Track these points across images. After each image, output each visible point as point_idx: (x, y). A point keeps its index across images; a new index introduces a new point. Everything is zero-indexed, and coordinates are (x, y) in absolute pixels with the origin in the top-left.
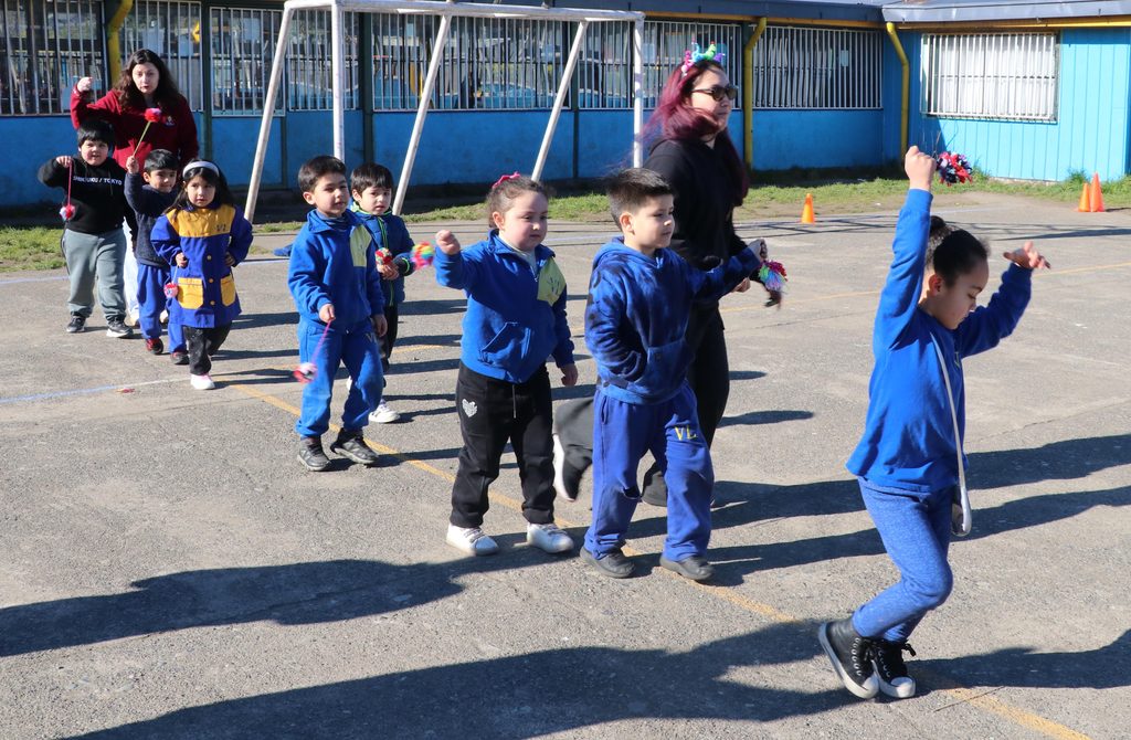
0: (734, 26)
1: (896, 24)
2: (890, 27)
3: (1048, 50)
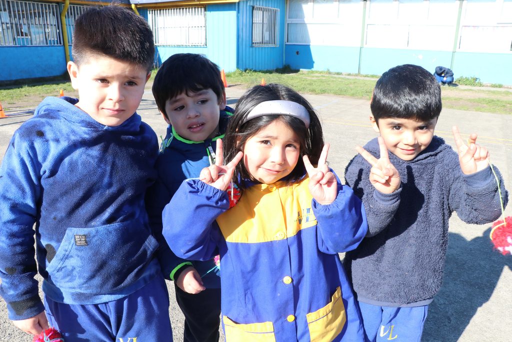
0: (54, 4)
1: (136, 5)
2: (133, 6)
3: (201, 14)
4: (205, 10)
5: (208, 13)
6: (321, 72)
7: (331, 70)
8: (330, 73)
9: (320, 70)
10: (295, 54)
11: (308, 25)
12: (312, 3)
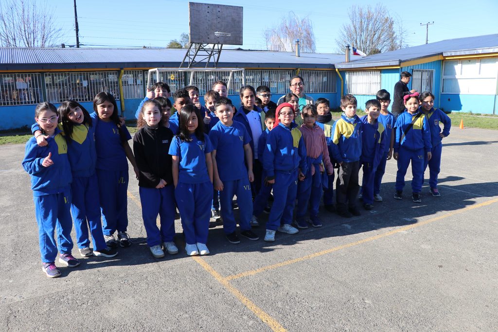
0: (291, 71)
2: (337, 70)
3: (378, 75)
4: (381, 73)
5: (383, 75)
6: (465, 114)
7: (473, 112)
8: (472, 114)
9: (465, 112)
10: (447, 100)
11: (458, 80)
12: (461, 64)
